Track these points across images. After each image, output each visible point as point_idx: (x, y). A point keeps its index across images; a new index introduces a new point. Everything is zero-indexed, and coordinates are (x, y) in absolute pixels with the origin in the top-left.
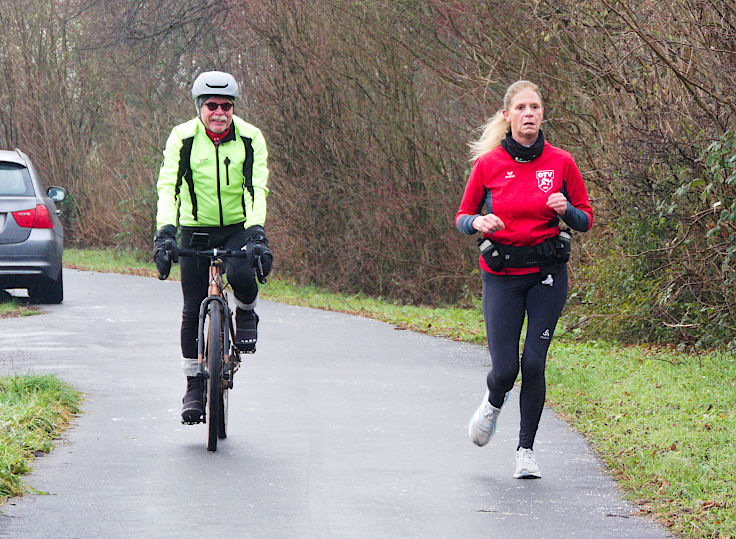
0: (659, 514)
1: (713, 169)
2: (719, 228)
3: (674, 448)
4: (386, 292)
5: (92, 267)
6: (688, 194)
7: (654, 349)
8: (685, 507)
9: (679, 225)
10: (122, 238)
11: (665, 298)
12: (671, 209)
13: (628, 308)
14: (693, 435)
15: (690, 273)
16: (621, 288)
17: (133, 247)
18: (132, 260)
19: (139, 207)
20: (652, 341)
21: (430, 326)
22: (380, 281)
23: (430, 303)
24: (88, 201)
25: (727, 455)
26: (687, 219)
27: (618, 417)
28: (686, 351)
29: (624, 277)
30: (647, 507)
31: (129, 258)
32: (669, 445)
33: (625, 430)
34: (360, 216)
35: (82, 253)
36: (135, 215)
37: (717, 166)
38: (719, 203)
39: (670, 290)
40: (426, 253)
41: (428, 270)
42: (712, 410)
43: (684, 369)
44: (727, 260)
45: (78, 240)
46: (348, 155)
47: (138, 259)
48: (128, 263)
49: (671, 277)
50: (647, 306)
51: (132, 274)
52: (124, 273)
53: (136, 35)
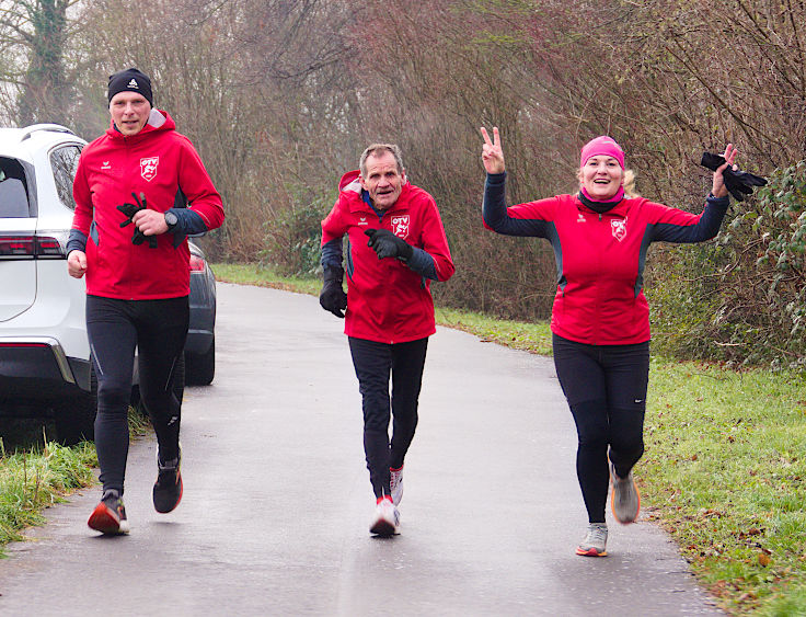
0: (665, 521)
1: (762, 203)
2: (767, 256)
3: (695, 458)
4: (487, 309)
5: (234, 280)
6: (742, 225)
7: (706, 365)
8: (689, 515)
9: (733, 253)
10: (265, 255)
11: (718, 318)
12: (726, 239)
13: (685, 327)
14: (717, 447)
15: (740, 297)
16: (680, 309)
17: (274, 263)
18: (272, 275)
19: (279, 228)
20: (705, 357)
21: (514, 339)
22: (482, 297)
23: (524, 318)
24: (238, 221)
25: (742, 467)
26: (739, 249)
27: (653, 428)
28: (734, 367)
29: (683, 300)
30: (657, 514)
31: (269, 274)
32: (691, 455)
33: (656, 440)
34: (466, 239)
35: (230, 267)
36: (275, 235)
37: (767, 200)
38: (768, 234)
39: (722, 312)
40: (523, 274)
41: (525, 290)
42: (742, 423)
43: (727, 384)
44: (773, 286)
45: (228, 256)
46: (457, 185)
47: (277, 274)
48: (268, 277)
49: (723, 300)
50: (702, 325)
51: (268, 287)
52: (261, 285)
53: (282, 75)
